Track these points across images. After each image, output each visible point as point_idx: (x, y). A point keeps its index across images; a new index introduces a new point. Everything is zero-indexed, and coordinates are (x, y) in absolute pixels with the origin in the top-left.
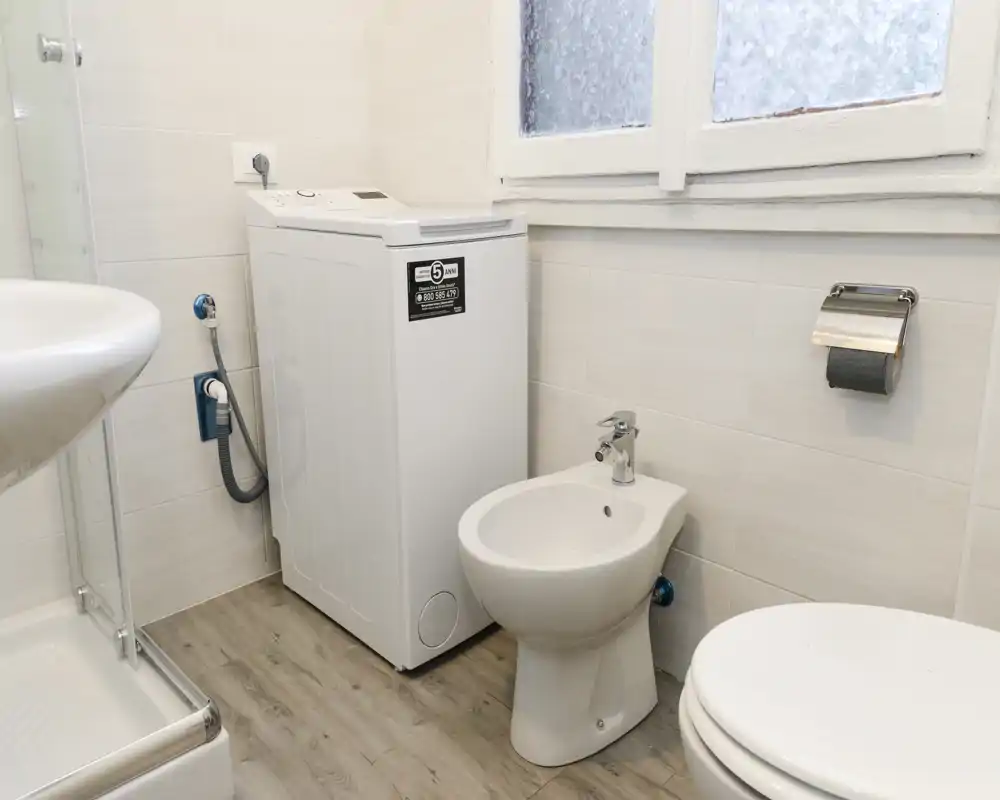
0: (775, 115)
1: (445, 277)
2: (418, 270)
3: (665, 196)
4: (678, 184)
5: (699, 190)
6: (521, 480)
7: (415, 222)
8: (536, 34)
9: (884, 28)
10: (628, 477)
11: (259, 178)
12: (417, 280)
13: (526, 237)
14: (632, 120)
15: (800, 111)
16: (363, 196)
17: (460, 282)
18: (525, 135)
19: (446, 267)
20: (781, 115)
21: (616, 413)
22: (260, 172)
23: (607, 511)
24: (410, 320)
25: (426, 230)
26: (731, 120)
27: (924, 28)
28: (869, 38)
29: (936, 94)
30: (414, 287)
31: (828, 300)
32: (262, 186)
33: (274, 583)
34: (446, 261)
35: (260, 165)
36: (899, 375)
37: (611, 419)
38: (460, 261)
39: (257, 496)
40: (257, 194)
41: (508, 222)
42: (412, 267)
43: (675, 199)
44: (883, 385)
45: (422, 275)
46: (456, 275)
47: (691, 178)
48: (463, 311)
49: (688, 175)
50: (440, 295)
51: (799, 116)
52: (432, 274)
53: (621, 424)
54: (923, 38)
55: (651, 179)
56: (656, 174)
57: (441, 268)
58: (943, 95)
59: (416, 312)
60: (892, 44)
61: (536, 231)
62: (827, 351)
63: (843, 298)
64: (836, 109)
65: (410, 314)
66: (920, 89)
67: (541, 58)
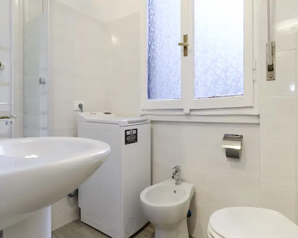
0: (209, 97)
1: (133, 133)
2: (127, 132)
3: (184, 114)
4: (188, 112)
5: (193, 113)
6: (149, 186)
7: (126, 120)
8: (151, 78)
9: (231, 81)
10: (179, 183)
11: (80, 109)
12: (127, 134)
13: (150, 124)
14: (176, 97)
15: (214, 97)
16: (106, 113)
17: (136, 135)
18: (149, 99)
19: (133, 131)
20: (210, 97)
21: (176, 166)
22: (80, 108)
23: (175, 192)
24: (125, 144)
25: (129, 122)
26: (199, 98)
27: (238, 82)
28: (228, 83)
29: (242, 95)
30: (126, 136)
31: (224, 137)
32: (81, 112)
33: (78, 221)
34: (133, 130)
35: (80, 106)
36: (241, 154)
37: (175, 168)
38: (136, 130)
39: (75, 195)
40: (80, 113)
41: (146, 120)
42: (126, 131)
43: (188, 115)
44: (238, 157)
45: (128, 133)
46: (135, 133)
47: (191, 110)
48: (137, 142)
49: (190, 110)
50: (132, 138)
51: (214, 98)
52: (130, 133)
53: (178, 169)
54: (238, 83)
55: (182, 111)
56: (183, 109)
57: (132, 131)
58: (244, 95)
59: (127, 142)
60: (233, 84)
61: (152, 122)
62: (225, 149)
63: (227, 137)
64: (222, 97)
65: (125, 143)
66: (239, 94)
67: (152, 82)
